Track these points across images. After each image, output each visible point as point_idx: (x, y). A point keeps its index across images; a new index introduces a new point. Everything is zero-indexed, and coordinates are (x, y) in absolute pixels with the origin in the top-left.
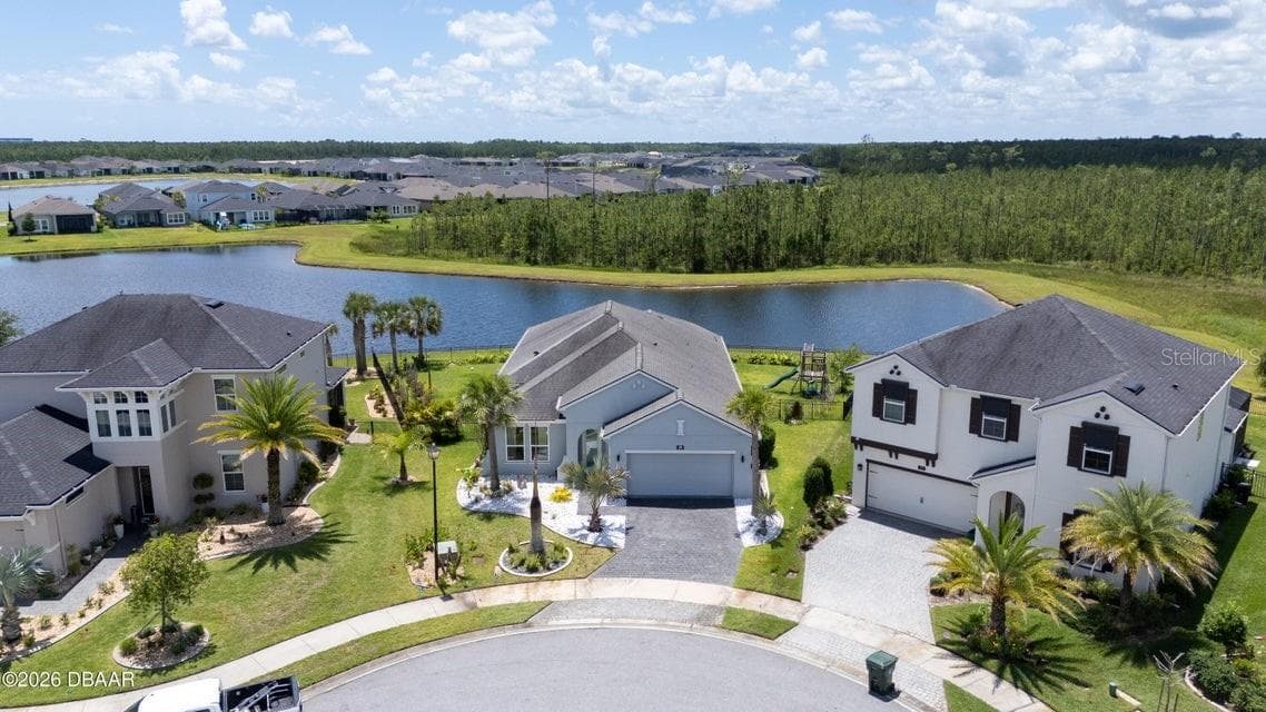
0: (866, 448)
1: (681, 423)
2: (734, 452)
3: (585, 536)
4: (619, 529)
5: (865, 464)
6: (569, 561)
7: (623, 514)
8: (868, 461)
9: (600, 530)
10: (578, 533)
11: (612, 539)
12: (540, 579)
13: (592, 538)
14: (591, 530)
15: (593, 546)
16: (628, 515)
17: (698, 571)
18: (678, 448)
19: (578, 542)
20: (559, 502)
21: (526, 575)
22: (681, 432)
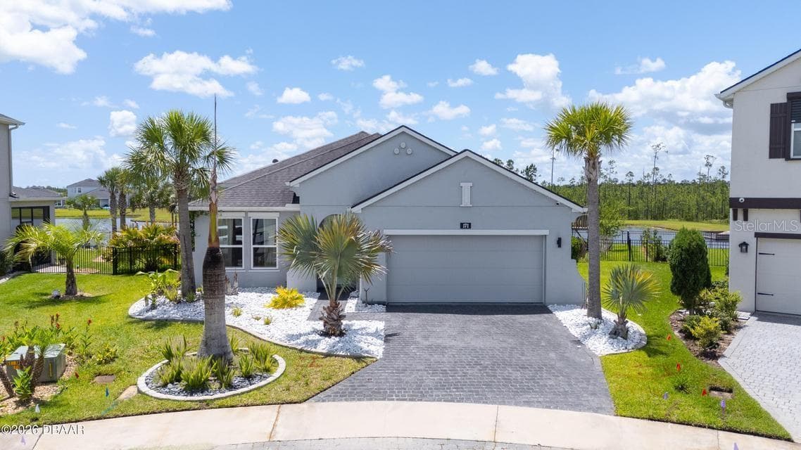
0: (753, 213)
1: (466, 186)
2: (545, 232)
3: (315, 343)
4: (376, 334)
5: (752, 241)
6: (276, 375)
7: (380, 320)
8: (758, 235)
9: (341, 334)
10: (303, 339)
11: (362, 344)
12: (207, 405)
13: (324, 345)
14: (326, 334)
15: (327, 355)
16: (387, 321)
17: (529, 390)
18: (462, 226)
19: (301, 351)
20: (282, 307)
21: (181, 398)
22: (466, 201)
